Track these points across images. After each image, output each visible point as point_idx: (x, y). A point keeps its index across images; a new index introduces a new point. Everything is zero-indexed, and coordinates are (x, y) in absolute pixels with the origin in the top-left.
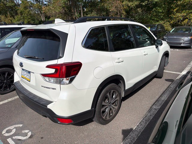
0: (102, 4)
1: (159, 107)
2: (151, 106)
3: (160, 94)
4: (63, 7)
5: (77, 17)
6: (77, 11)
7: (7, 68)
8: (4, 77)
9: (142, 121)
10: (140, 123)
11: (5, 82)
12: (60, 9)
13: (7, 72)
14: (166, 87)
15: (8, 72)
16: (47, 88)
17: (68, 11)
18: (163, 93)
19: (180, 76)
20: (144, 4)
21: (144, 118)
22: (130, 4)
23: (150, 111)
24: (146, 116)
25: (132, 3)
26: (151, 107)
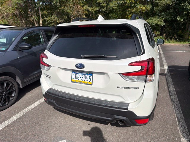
0: (62, 8)
1: (176, 97)
2: (169, 97)
3: (167, 86)
4: (17, 8)
5: (34, 20)
6: (34, 13)
7: (5, 77)
8: (3, 88)
9: (175, 110)
10: (176, 113)
11: (4, 94)
12: (13, 10)
13: (5, 81)
14: (165, 80)
15: (7, 81)
16: (126, 88)
17: (23, 12)
18: (168, 85)
19: (166, 70)
20: (104, 10)
21: (175, 108)
22: (90, 9)
23: (172, 101)
24: (174, 106)
25: (92, 9)
26: (171, 98)
